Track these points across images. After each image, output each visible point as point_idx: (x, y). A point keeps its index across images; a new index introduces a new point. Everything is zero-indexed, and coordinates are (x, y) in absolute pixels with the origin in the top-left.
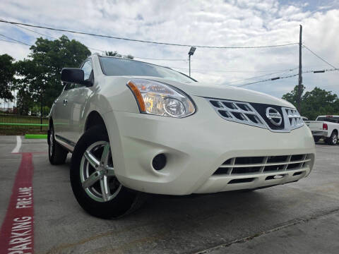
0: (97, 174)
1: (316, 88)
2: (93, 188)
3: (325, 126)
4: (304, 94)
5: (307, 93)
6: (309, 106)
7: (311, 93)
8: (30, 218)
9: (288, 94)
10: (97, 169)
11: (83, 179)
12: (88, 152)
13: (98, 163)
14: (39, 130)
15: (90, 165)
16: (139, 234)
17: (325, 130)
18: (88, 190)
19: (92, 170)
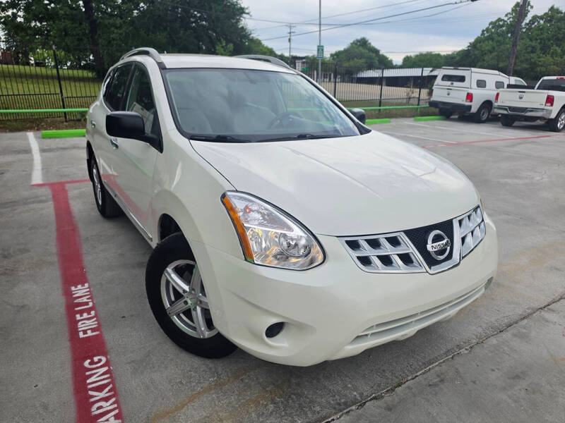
0: (186, 303)
1: (552, 9)
2: (182, 315)
3: (550, 100)
4: (527, 20)
5: (535, 18)
6: (534, 43)
7: (541, 18)
8: (104, 359)
9: (500, 20)
10: (185, 295)
11: (167, 304)
12: (169, 270)
13: (187, 288)
14: (63, 119)
15: (174, 289)
16: (250, 387)
17: (549, 108)
18: (175, 319)
19: (178, 295)
